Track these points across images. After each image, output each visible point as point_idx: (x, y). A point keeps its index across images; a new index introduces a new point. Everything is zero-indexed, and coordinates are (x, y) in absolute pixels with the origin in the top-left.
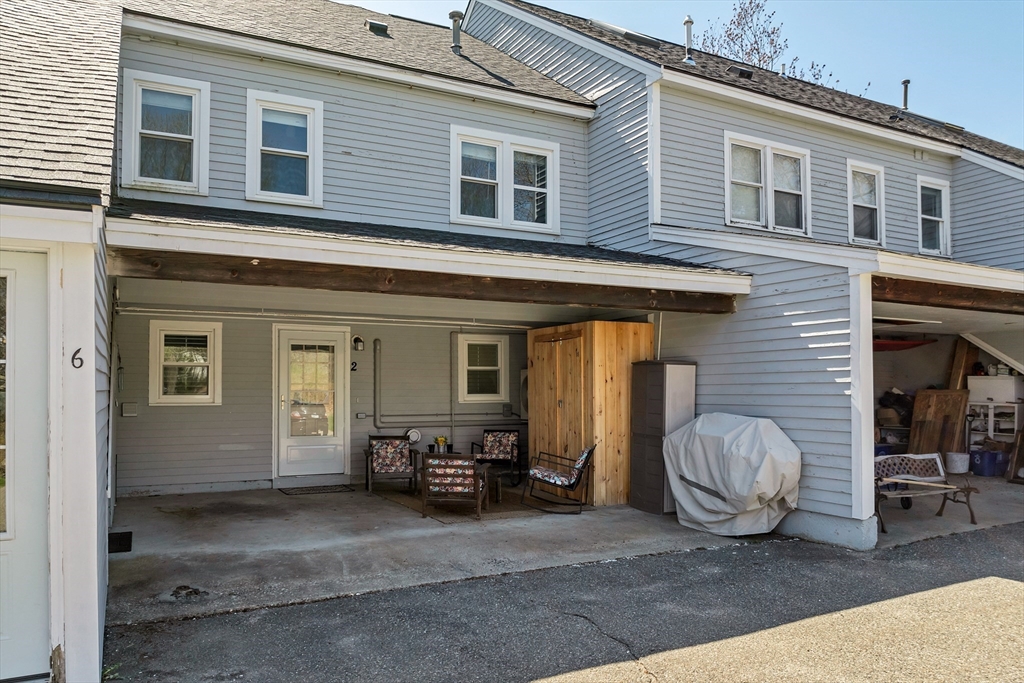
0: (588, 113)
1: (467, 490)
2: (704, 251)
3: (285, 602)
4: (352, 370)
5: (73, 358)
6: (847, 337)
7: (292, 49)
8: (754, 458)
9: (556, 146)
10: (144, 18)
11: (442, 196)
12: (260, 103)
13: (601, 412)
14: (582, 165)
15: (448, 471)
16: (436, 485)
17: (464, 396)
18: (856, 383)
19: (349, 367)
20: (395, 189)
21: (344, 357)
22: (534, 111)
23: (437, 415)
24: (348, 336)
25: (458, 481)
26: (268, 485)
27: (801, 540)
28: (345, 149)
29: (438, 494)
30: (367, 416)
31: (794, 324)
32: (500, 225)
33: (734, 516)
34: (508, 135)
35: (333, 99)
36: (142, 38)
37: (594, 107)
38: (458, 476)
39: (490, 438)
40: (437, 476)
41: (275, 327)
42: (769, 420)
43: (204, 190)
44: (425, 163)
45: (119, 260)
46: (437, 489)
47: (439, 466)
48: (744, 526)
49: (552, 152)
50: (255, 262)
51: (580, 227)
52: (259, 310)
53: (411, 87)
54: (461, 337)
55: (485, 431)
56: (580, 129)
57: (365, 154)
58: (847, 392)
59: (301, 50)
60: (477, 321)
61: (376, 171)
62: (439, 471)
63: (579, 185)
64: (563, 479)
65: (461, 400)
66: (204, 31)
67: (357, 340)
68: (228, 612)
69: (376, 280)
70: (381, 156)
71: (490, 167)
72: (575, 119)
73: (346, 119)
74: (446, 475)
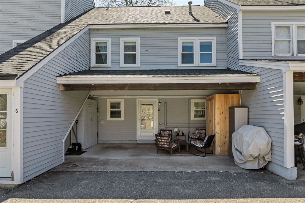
0: (225, 25)
1: (168, 146)
2: (250, 68)
3: (90, 171)
4: (158, 111)
5: (16, 111)
6: (282, 97)
7: (130, 25)
8: (250, 141)
9: (215, 38)
10: (94, 25)
11: (175, 59)
12: (123, 41)
13: (218, 124)
14: (225, 42)
15: (162, 140)
16: (160, 144)
17: (193, 118)
18: (285, 115)
19: (157, 110)
20: (161, 59)
21: (156, 107)
22: (206, 28)
23: (184, 124)
24: (157, 101)
25: (165, 144)
26: (135, 142)
27: (273, 173)
28: (146, 50)
29: (161, 147)
30: (162, 124)
31: (270, 92)
32: (195, 66)
33: (246, 162)
34: (197, 37)
35: (143, 36)
36: (95, 30)
37: (227, 23)
38: (165, 142)
39: (197, 131)
40: (160, 142)
41: (137, 99)
42: (262, 128)
43: (110, 66)
44: (170, 50)
45: (63, 87)
46: (160, 145)
47: (160, 139)
48: (249, 166)
49: (213, 40)
50: (93, 85)
51: (224, 63)
52: (125, 96)
53: (165, 28)
54: (192, 100)
55: (197, 129)
56: (224, 31)
57: (152, 50)
58: (283, 118)
59: (132, 25)
60: (188, 95)
61: (155, 54)
62: (160, 140)
63: (224, 49)
64: (201, 145)
65: (192, 119)
66: (108, 25)
67: (160, 102)
68: (76, 172)
69: (124, 87)
70: (156, 50)
71: (191, 48)
72: (221, 28)
73: (147, 41)
74: (162, 142)
